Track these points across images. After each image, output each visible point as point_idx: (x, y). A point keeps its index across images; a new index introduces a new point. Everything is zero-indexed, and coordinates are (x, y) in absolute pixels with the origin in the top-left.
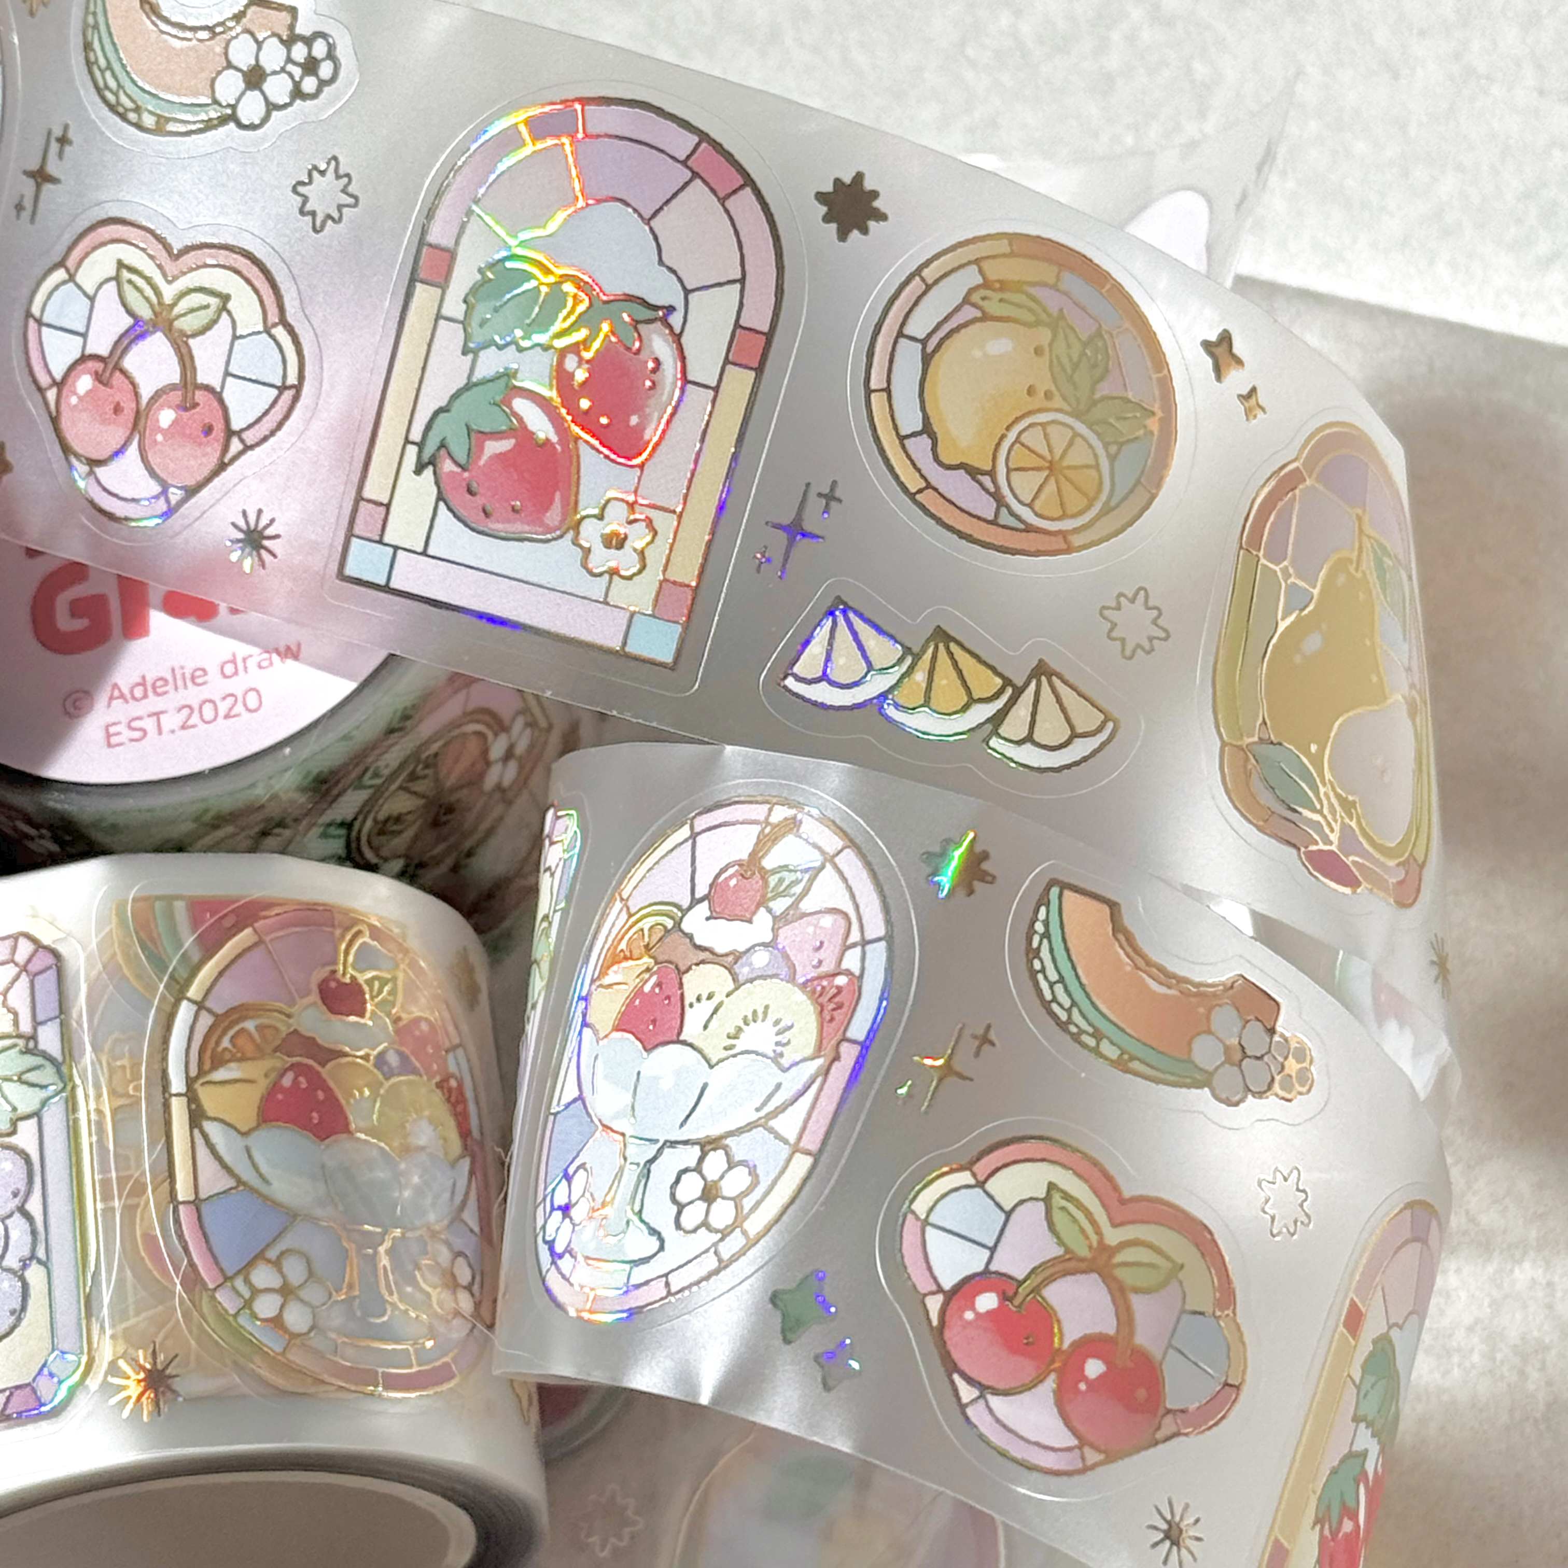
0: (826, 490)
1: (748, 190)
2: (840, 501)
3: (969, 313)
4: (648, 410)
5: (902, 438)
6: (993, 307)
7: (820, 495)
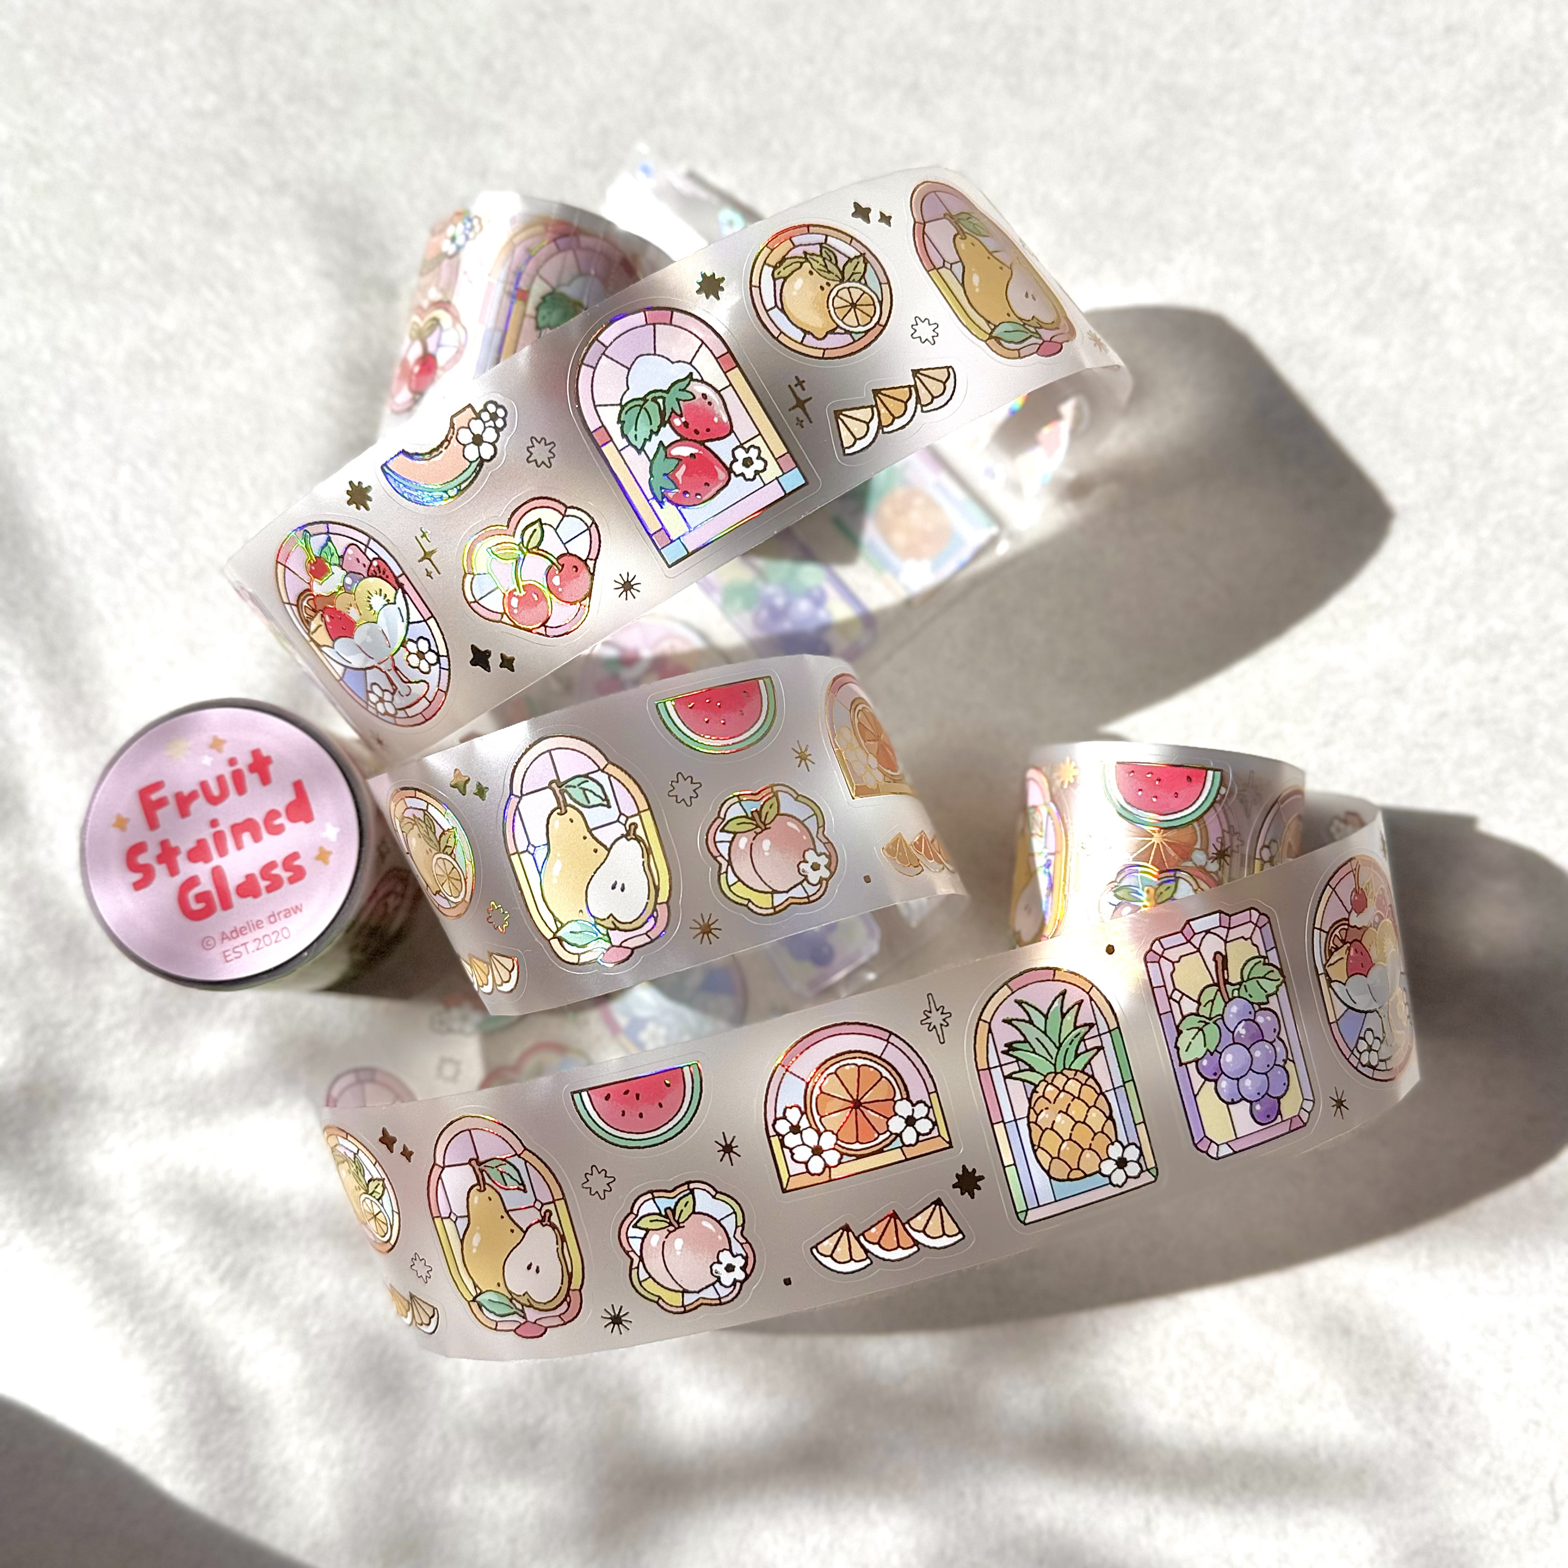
0: (796, 382)
1: (675, 313)
2: (804, 381)
3: (779, 283)
4: (717, 412)
5: (801, 343)
6: (785, 273)
7: (796, 385)
